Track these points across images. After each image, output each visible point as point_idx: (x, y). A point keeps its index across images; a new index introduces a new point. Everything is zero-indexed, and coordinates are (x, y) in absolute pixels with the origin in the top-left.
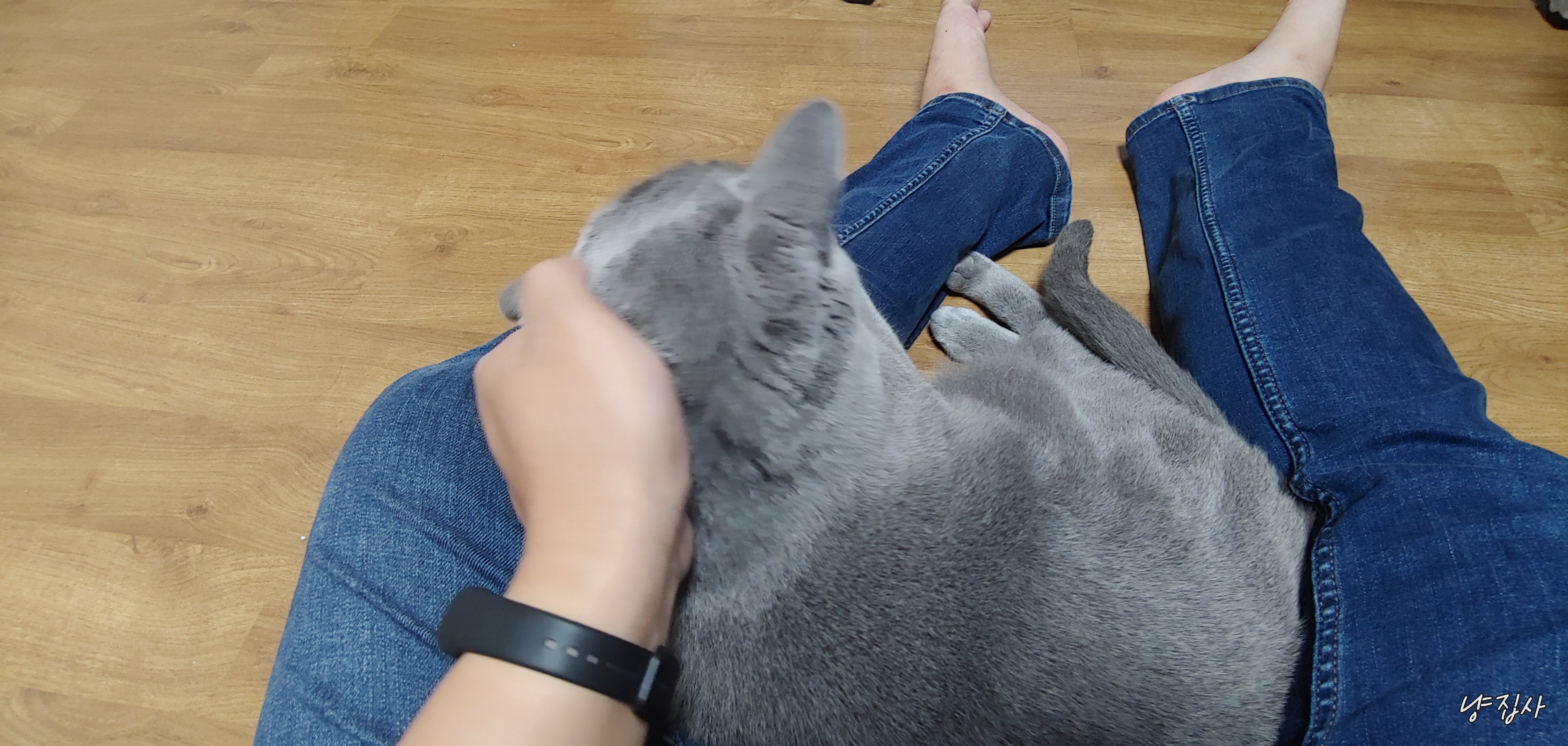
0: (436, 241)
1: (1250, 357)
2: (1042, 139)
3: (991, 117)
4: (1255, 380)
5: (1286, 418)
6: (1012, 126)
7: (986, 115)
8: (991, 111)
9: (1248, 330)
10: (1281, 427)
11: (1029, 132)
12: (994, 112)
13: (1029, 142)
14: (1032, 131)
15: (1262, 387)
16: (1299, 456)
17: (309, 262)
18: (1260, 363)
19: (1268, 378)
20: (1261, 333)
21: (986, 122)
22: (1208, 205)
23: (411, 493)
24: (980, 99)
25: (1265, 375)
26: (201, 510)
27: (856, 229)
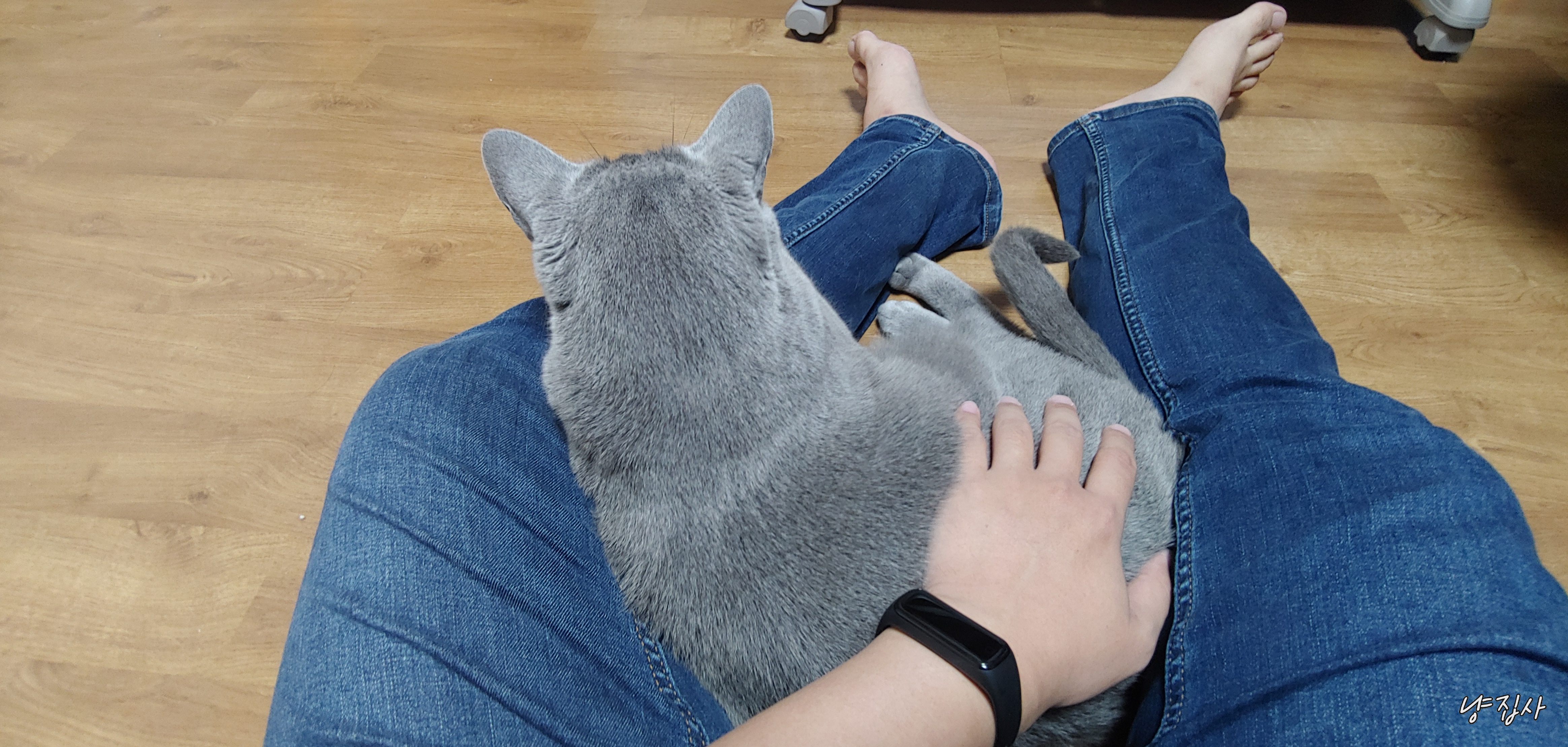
0: (422, 254)
1: (1133, 332)
2: (973, 153)
3: (927, 134)
4: (1137, 351)
5: (1159, 379)
6: (945, 143)
7: (923, 133)
8: (927, 130)
9: (1132, 311)
10: (1156, 387)
11: (962, 148)
12: (930, 130)
13: (962, 156)
14: (964, 146)
15: (1141, 356)
16: (1169, 408)
17: (301, 273)
18: (1140, 336)
19: (1146, 348)
20: (1142, 312)
21: (924, 139)
22: (1111, 209)
23: (423, 437)
24: (917, 119)
25: (1144, 346)
26: (202, 496)
27: (809, 228)
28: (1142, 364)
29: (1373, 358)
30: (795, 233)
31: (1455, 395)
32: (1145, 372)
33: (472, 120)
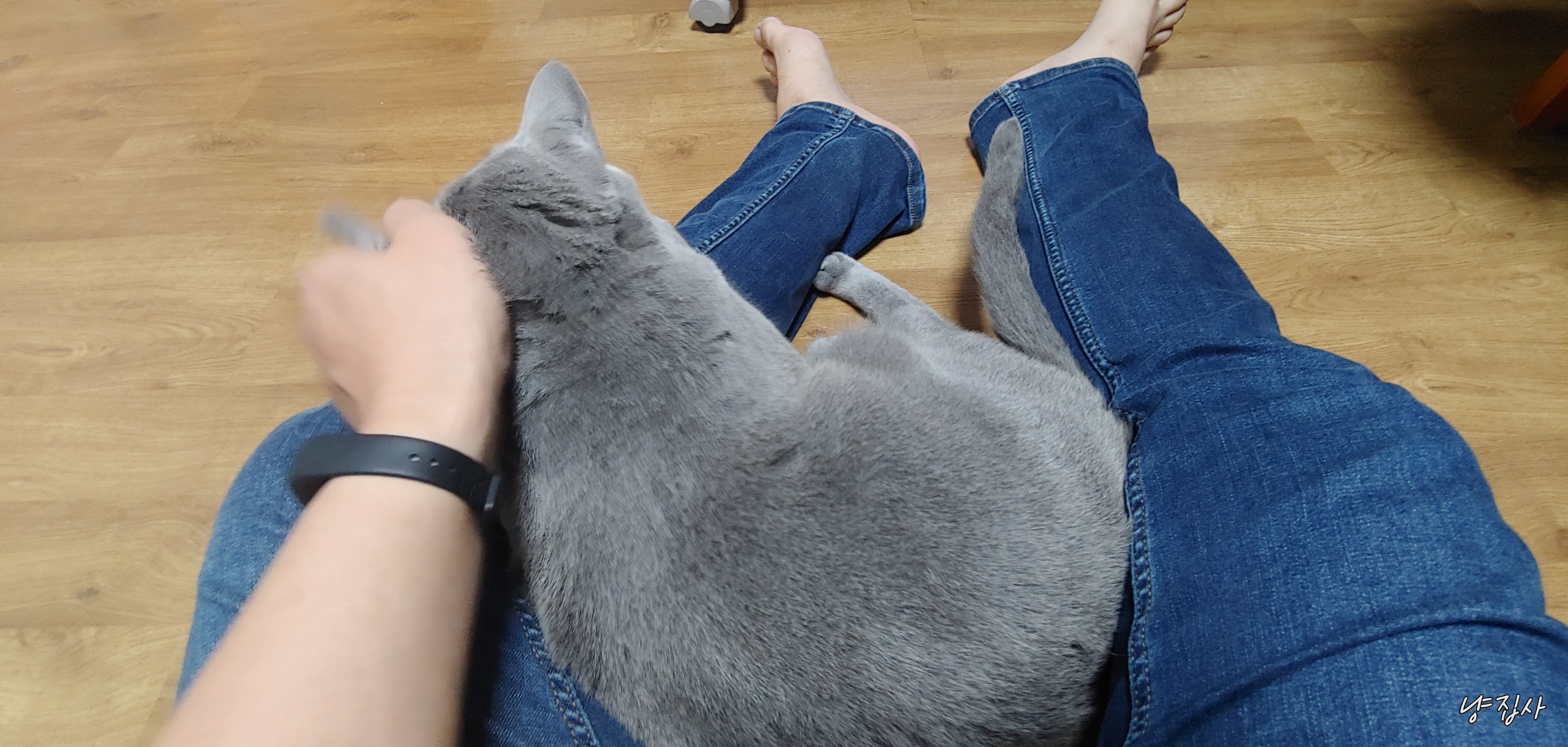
1: (1070, 309)
2: (890, 135)
3: (841, 121)
4: (1075, 329)
5: (1101, 357)
6: (861, 127)
7: (836, 120)
8: (840, 116)
9: (1066, 286)
10: (1099, 366)
11: (877, 131)
12: (843, 116)
13: (878, 140)
14: (880, 129)
15: (1081, 334)
16: (1114, 387)
17: (186, 334)
18: (1077, 313)
19: (1084, 325)
20: (1077, 287)
21: (837, 126)
22: (1035, 181)
24: (829, 105)
25: (1082, 323)
26: (92, 593)
27: (721, 235)
28: (1082, 342)
29: (1313, 306)
30: (707, 242)
31: (1397, 336)
32: (1086, 350)
33: (364, 148)
